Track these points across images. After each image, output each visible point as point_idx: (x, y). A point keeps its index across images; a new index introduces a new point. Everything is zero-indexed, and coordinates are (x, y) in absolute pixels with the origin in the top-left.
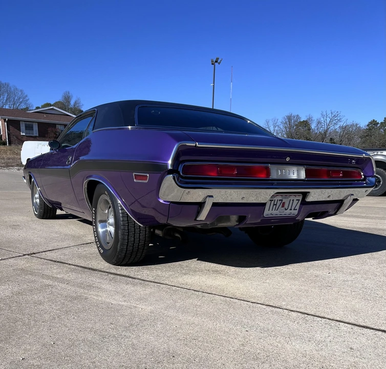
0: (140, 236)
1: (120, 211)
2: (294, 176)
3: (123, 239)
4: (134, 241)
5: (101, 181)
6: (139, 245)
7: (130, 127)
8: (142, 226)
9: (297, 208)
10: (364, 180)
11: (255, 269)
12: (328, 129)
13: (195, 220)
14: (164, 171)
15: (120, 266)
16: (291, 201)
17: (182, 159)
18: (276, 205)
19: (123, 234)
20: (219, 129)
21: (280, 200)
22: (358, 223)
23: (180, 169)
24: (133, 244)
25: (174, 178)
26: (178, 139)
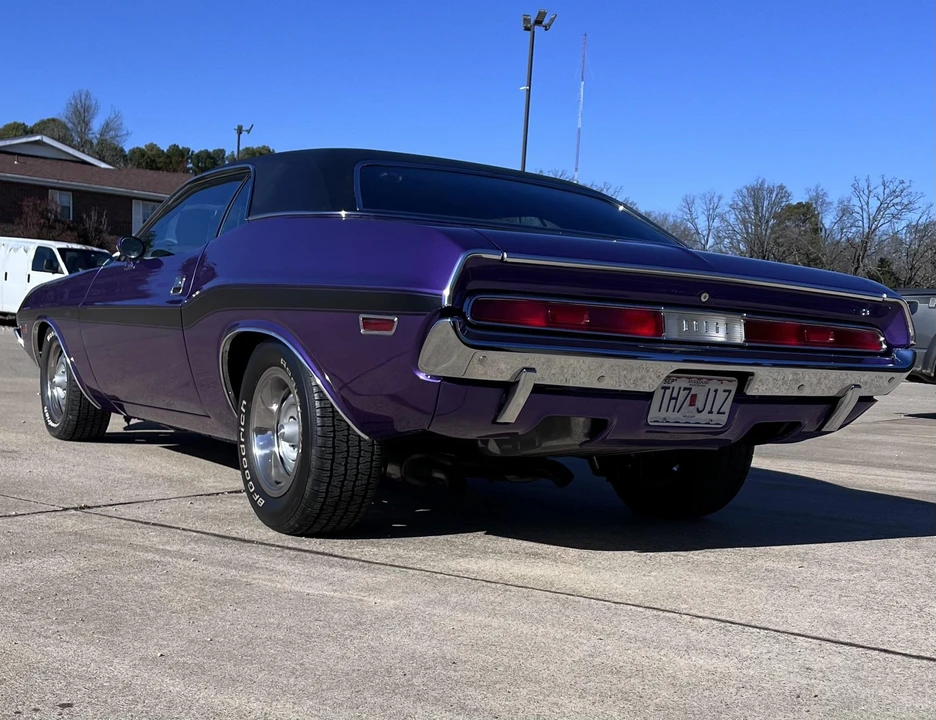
0: (358, 463)
1: (317, 404)
2: (720, 336)
3: (321, 469)
4: (345, 475)
5: (273, 334)
6: (354, 486)
7: (343, 213)
8: (367, 438)
9: (727, 408)
10: (888, 353)
11: (626, 553)
12: (872, 231)
13: (494, 422)
14: (432, 312)
15: (307, 536)
16: (712, 394)
17: (472, 285)
18: (676, 399)
19: (321, 458)
20: (550, 225)
21: (685, 389)
22: (910, 481)
23: (467, 308)
24: (343, 482)
25: (454, 328)
26: (466, 244)
